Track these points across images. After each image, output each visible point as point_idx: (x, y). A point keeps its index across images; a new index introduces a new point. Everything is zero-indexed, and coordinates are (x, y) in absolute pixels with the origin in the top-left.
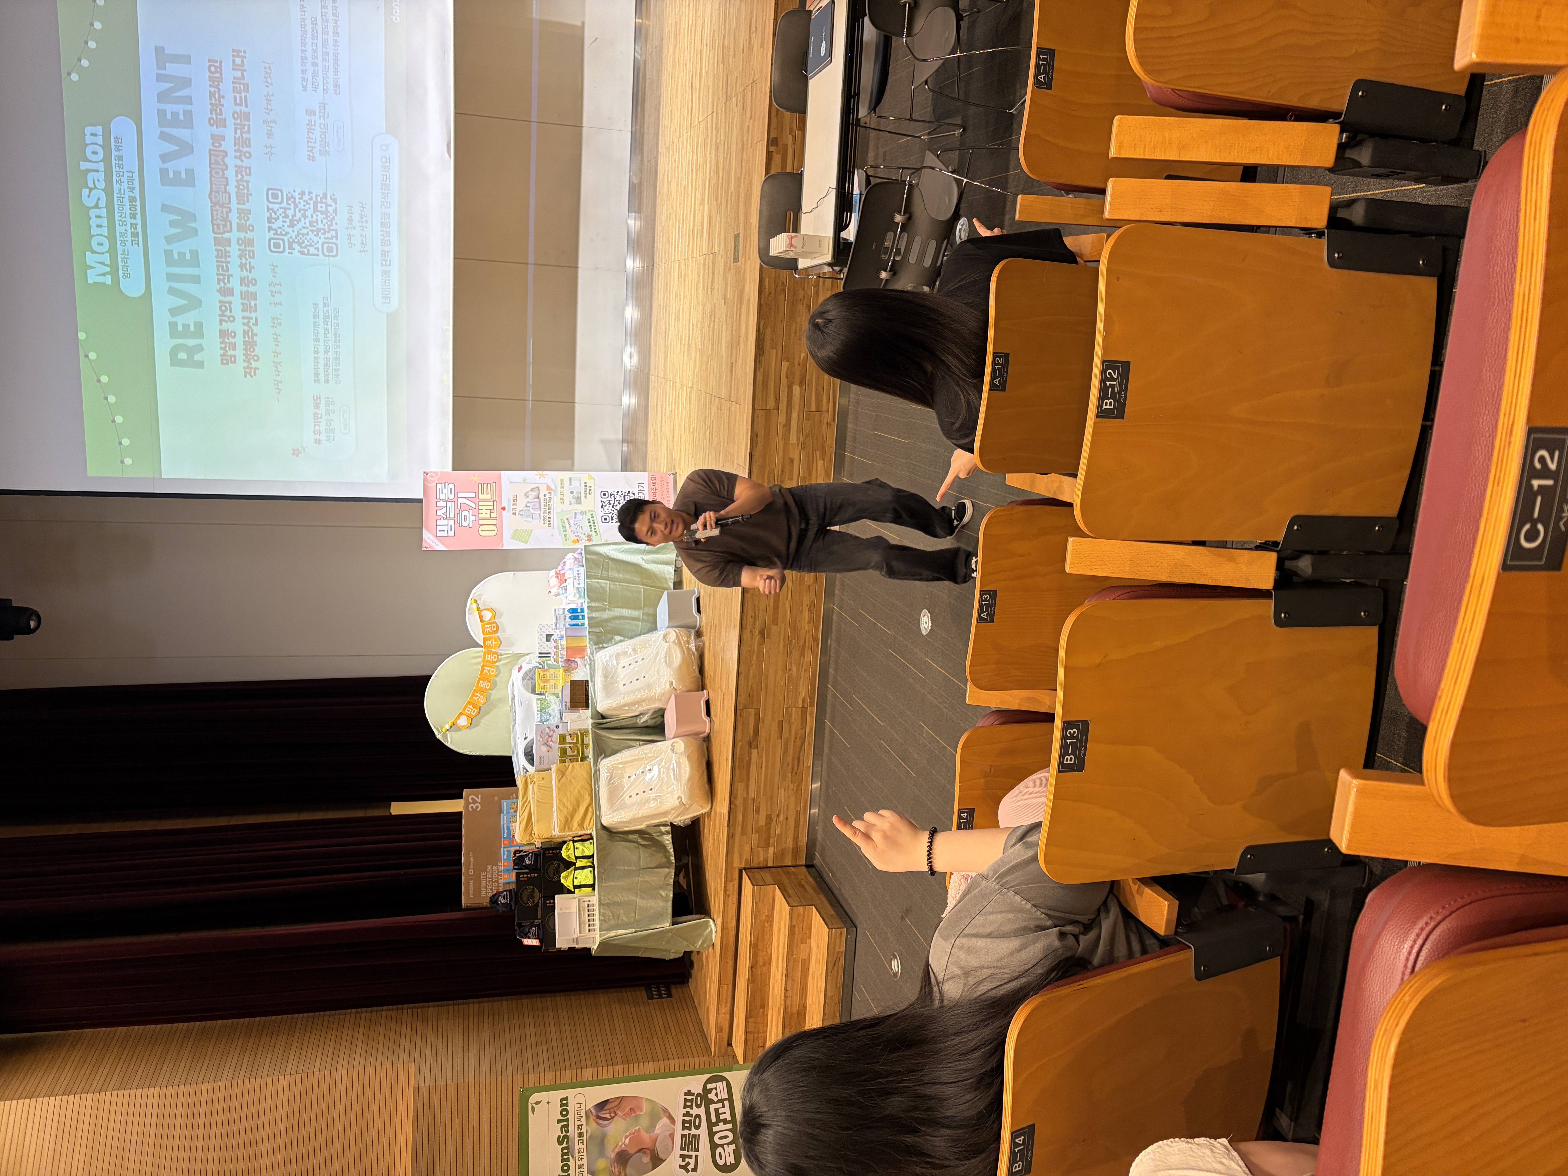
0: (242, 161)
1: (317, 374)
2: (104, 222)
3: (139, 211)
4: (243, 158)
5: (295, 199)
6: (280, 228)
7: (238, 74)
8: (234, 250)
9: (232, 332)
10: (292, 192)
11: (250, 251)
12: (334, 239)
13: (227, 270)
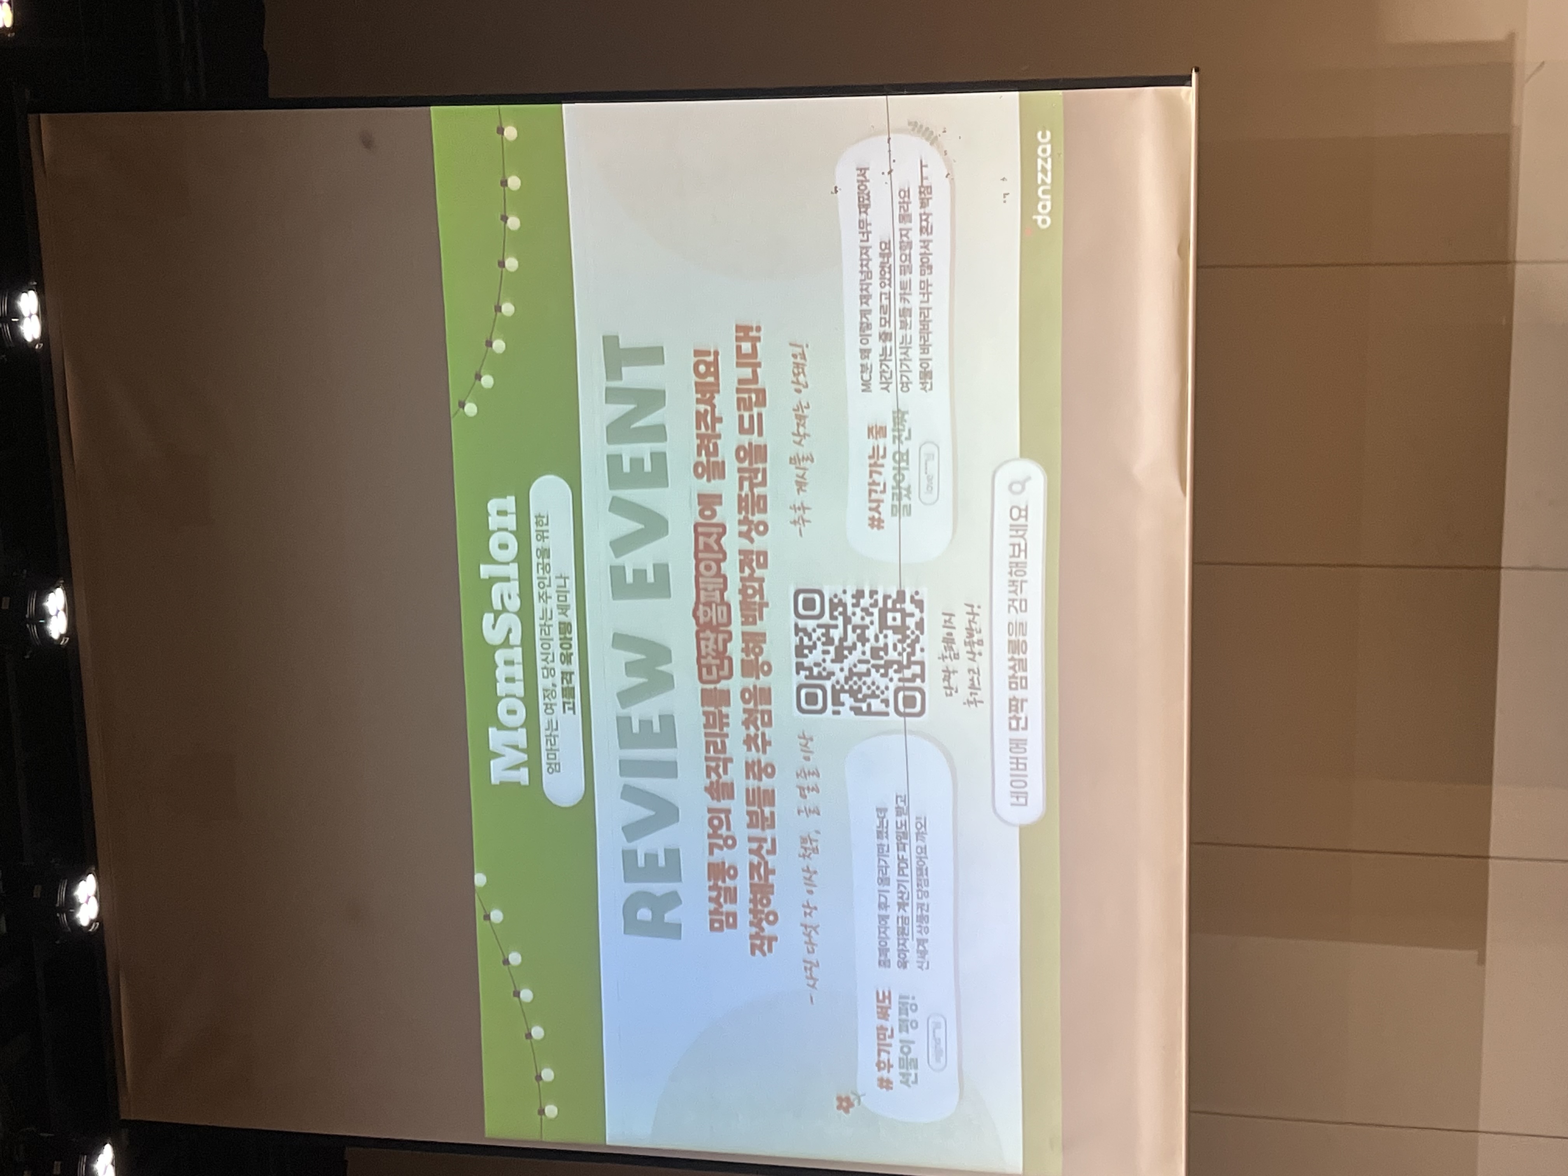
0: (752, 541)
1: (883, 950)
2: (518, 671)
3: (575, 650)
4: (754, 534)
5: (845, 606)
6: (817, 665)
7: (747, 372)
8: (735, 711)
9: (730, 868)
10: (841, 595)
11: (763, 713)
12: (918, 680)
13: (724, 749)
